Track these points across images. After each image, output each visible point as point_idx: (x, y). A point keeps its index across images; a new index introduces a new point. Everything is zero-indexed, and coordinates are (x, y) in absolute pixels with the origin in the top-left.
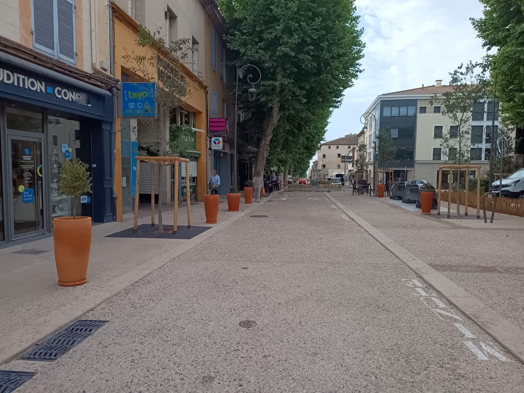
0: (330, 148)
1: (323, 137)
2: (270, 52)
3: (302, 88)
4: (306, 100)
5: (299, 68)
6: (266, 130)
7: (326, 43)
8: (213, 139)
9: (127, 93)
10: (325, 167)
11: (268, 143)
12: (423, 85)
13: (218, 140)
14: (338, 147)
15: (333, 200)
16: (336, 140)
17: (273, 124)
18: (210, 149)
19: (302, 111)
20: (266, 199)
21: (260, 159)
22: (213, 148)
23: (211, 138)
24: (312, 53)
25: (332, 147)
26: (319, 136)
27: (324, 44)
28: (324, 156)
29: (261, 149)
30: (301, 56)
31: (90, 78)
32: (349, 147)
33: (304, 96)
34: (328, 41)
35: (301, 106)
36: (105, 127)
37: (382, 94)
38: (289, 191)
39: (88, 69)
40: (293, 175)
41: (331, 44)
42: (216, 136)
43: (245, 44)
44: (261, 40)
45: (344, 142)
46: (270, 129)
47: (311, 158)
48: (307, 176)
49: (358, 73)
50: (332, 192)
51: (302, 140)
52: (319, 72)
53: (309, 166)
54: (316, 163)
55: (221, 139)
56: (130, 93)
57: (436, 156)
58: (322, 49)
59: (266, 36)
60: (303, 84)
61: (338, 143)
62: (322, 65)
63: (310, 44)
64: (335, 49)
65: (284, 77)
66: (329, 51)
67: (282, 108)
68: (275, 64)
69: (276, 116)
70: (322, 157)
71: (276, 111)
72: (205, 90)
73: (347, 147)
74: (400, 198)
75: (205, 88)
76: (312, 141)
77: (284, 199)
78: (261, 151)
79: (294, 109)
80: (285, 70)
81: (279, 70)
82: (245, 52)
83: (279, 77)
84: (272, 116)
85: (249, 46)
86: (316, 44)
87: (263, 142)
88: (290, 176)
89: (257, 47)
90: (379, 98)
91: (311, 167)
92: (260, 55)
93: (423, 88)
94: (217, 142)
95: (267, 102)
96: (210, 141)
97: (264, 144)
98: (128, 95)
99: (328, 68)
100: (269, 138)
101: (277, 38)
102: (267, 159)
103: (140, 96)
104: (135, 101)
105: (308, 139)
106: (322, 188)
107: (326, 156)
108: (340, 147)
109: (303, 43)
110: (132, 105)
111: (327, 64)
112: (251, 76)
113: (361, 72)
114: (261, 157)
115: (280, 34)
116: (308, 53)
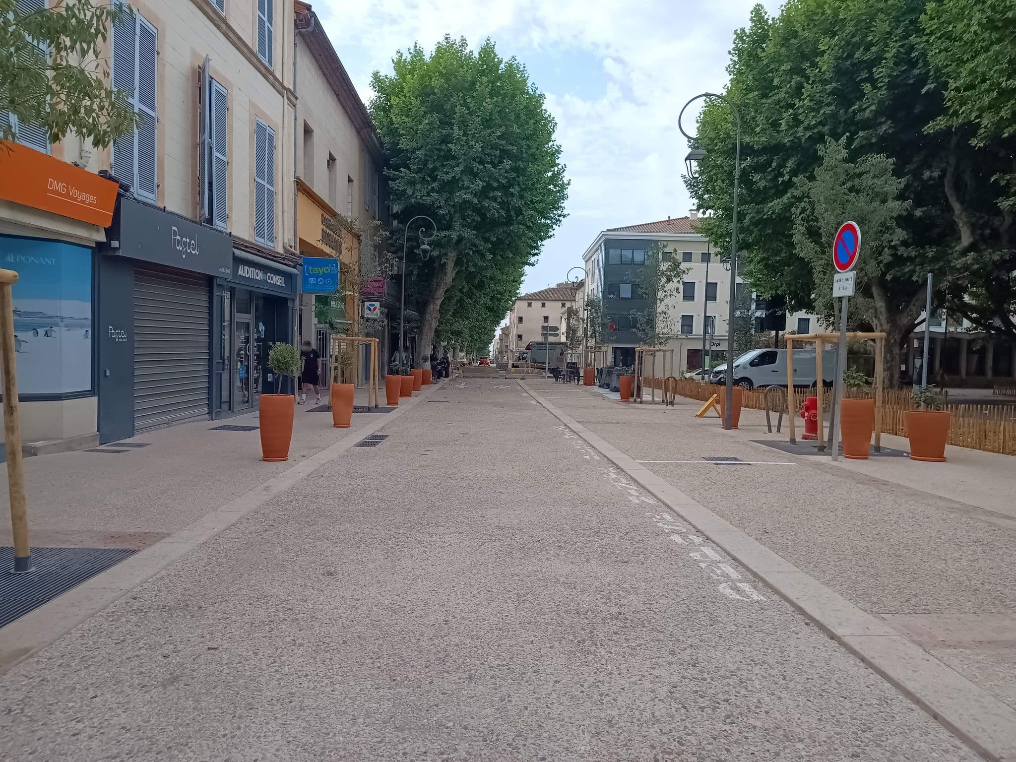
0: (530, 305)
1: (518, 291)
2: (445, 194)
3: (487, 240)
4: (492, 256)
5: (483, 216)
6: (435, 292)
7: (518, 189)
8: (367, 304)
9: (307, 268)
10: (521, 339)
11: (438, 308)
12: (669, 217)
13: (373, 305)
14: (544, 305)
15: (526, 388)
16: (540, 292)
17: (446, 284)
18: (362, 317)
19: (486, 268)
20: (434, 388)
21: (425, 331)
22: (366, 316)
23: (363, 302)
24: (499, 200)
25: (533, 303)
26: (510, 292)
27: (515, 190)
28: (520, 319)
29: (428, 317)
30: (486, 203)
31: (284, 259)
32: (564, 305)
33: (489, 250)
34: (519, 185)
35: (484, 262)
36: (290, 304)
37: (608, 230)
38: (464, 377)
39: (280, 250)
40: (468, 353)
41: (522, 190)
42: (370, 300)
43: (412, 183)
44: (434, 179)
45: (555, 296)
46: (442, 290)
47: (498, 323)
48: (491, 354)
49: (561, 218)
50: (528, 381)
51: (484, 300)
52: (509, 222)
53: (494, 336)
54: (506, 332)
55: (377, 304)
56: (310, 268)
57: (686, 327)
58: (512, 195)
59: (440, 175)
60: (487, 235)
61: (544, 297)
62: (512, 213)
63: (495, 189)
64: (528, 195)
65: (463, 226)
66: (522, 197)
67: (458, 263)
68: (452, 210)
69: (450, 273)
70: (516, 320)
71: (450, 265)
72: (359, 240)
73: (559, 304)
74: (608, 386)
75: (358, 237)
76: (499, 300)
77: (461, 387)
78: (427, 319)
79: (475, 266)
80: (464, 218)
81: (457, 217)
82: (413, 193)
83: (457, 226)
84: (446, 273)
85: (418, 186)
86: (504, 188)
87: (432, 307)
88: (463, 354)
89: (429, 188)
90: (602, 234)
91: (497, 337)
92: (432, 199)
93: (669, 221)
94: (372, 308)
95: (439, 257)
96: (363, 306)
97: (432, 309)
98: (308, 270)
99: (520, 218)
100: (439, 302)
101: (455, 181)
102: (436, 331)
103: (321, 272)
104: (317, 276)
105: (492, 298)
106: (513, 373)
107: (524, 320)
108: (547, 304)
109: (488, 188)
110: (312, 280)
111: (519, 212)
112: (424, 230)
113: (564, 216)
114: (427, 327)
115: (460, 175)
116: (495, 199)
